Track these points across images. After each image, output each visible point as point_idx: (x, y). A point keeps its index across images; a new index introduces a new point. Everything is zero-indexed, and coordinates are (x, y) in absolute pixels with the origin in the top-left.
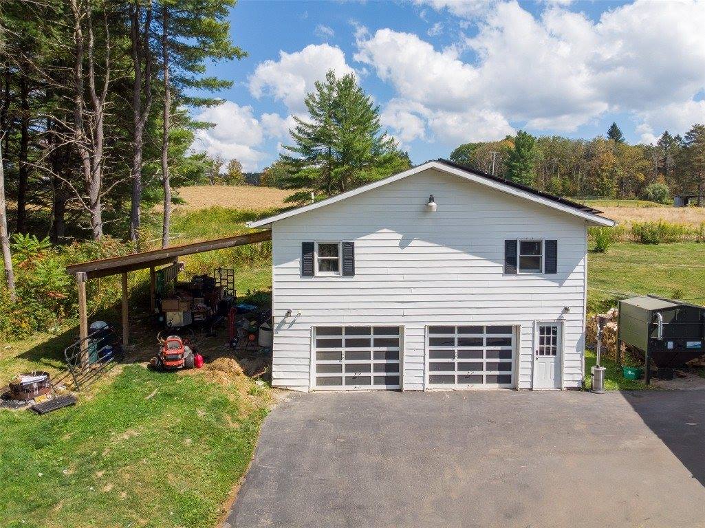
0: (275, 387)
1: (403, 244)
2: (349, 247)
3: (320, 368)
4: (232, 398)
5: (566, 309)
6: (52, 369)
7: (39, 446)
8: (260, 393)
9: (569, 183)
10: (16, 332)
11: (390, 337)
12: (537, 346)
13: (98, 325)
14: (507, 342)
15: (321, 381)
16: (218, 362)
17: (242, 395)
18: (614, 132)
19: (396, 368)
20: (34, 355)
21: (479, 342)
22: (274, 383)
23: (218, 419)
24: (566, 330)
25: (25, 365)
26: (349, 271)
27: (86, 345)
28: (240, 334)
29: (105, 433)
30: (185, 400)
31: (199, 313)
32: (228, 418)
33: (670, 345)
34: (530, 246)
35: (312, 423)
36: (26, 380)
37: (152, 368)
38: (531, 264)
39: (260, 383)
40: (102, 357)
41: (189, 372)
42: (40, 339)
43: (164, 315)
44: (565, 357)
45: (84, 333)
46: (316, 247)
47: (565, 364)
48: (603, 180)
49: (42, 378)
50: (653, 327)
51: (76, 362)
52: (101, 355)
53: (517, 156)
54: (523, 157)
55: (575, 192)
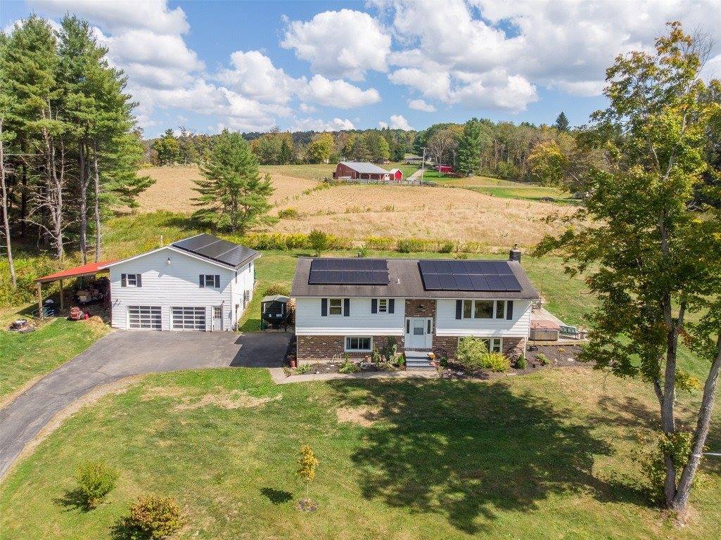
1: (160, 276)
2: (139, 276)
3: (131, 321)
4: (93, 331)
5: (224, 301)
6: (29, 319)
7: (21, 342)
8: (107, 329)
9: (514, 168)
10: (16, 303)
11: (157, 311)
12: (214, 315)
13: (48, 301)
14: (203, 313)
15: (132, 326)
16: (93, 317)
18: (562, 121)
19: (160, 322)
20: (23, 313)
21: (192, 313)
22: (113, 326)
23: (84, 337)
24: (224, 309)
25: (19, 316)
26: (140, 285)
27: (41, 309)
29: (43, 340)
30: (75, 330)
32: (88, 337)
33: (270, 316)
34: (209, 277)
36: (18, 322)
37: (68, 319)
38: (210, 284)
39: (108, 326)
40: (49, 314)
41: (80, 321)
42: (26, 306)
43: (79, 297)
44: (224, 319)
45: (41, 305)
46: (127, 276)
47: (224, 322)
49: (24, 321)
50: (262, 309)
51: (38, 315)
52: (49, 313)
53: (464, 144)
54: (470, 145)
55: (519, 176)
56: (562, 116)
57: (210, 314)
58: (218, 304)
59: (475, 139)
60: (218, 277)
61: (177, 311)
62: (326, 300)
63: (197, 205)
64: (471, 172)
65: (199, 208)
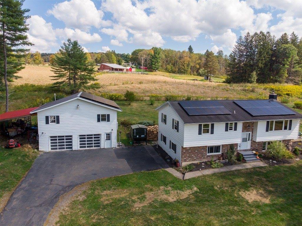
0: (40, 151)
1: (72, 116)
2: (58, 117)
3: (52, 146)
4: (28, 154)
5: (112, 130)
8: (36, 152)
9: (173, 68)
11: (69, 138)
12: (106, 138)
14: (99, 137)
15: (52, 149)
16: (24, 145)
17: (31, 153)
18: (190, 49)
19: (71, 145)
21: (92, 138)
23: (24, 159)
24: (112, 134)
26: (58, 123)
28: (32, 137)
30: (15, 155)
31: (19, 132)
32: (26, 159)
33: (138, 136)
34: (103, 116)
35: (47, 159)
37: (6, 148)
38: (104, 120)
39: (36, 150)
41: (16, 148)
43: (9, 133)
44: (112, 140)
46: (49, 117)
47: (112, 142)
48: (185, 67)
50: (134, 133)
53: (154, 57)
54: (156, 57)
55: (175, 71)
56: (190, 46)
57: (103, 138)
58: (108, 131)
59: (158, 55)
60: (108, 115)
61: (82, 137)
62: (201, 125)
63: (54, 80)
64: (157, 69)
65: (55, 81)
